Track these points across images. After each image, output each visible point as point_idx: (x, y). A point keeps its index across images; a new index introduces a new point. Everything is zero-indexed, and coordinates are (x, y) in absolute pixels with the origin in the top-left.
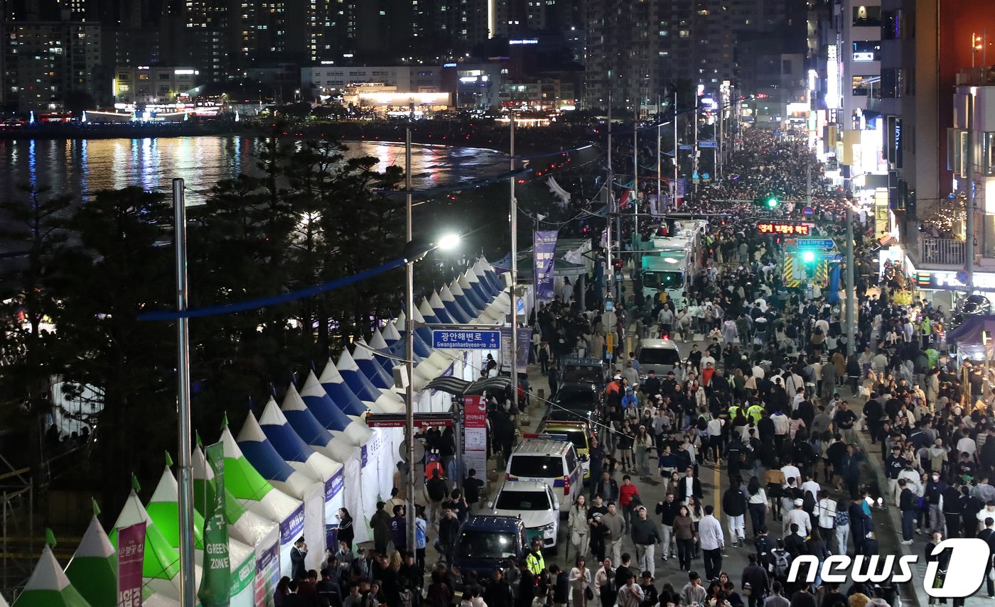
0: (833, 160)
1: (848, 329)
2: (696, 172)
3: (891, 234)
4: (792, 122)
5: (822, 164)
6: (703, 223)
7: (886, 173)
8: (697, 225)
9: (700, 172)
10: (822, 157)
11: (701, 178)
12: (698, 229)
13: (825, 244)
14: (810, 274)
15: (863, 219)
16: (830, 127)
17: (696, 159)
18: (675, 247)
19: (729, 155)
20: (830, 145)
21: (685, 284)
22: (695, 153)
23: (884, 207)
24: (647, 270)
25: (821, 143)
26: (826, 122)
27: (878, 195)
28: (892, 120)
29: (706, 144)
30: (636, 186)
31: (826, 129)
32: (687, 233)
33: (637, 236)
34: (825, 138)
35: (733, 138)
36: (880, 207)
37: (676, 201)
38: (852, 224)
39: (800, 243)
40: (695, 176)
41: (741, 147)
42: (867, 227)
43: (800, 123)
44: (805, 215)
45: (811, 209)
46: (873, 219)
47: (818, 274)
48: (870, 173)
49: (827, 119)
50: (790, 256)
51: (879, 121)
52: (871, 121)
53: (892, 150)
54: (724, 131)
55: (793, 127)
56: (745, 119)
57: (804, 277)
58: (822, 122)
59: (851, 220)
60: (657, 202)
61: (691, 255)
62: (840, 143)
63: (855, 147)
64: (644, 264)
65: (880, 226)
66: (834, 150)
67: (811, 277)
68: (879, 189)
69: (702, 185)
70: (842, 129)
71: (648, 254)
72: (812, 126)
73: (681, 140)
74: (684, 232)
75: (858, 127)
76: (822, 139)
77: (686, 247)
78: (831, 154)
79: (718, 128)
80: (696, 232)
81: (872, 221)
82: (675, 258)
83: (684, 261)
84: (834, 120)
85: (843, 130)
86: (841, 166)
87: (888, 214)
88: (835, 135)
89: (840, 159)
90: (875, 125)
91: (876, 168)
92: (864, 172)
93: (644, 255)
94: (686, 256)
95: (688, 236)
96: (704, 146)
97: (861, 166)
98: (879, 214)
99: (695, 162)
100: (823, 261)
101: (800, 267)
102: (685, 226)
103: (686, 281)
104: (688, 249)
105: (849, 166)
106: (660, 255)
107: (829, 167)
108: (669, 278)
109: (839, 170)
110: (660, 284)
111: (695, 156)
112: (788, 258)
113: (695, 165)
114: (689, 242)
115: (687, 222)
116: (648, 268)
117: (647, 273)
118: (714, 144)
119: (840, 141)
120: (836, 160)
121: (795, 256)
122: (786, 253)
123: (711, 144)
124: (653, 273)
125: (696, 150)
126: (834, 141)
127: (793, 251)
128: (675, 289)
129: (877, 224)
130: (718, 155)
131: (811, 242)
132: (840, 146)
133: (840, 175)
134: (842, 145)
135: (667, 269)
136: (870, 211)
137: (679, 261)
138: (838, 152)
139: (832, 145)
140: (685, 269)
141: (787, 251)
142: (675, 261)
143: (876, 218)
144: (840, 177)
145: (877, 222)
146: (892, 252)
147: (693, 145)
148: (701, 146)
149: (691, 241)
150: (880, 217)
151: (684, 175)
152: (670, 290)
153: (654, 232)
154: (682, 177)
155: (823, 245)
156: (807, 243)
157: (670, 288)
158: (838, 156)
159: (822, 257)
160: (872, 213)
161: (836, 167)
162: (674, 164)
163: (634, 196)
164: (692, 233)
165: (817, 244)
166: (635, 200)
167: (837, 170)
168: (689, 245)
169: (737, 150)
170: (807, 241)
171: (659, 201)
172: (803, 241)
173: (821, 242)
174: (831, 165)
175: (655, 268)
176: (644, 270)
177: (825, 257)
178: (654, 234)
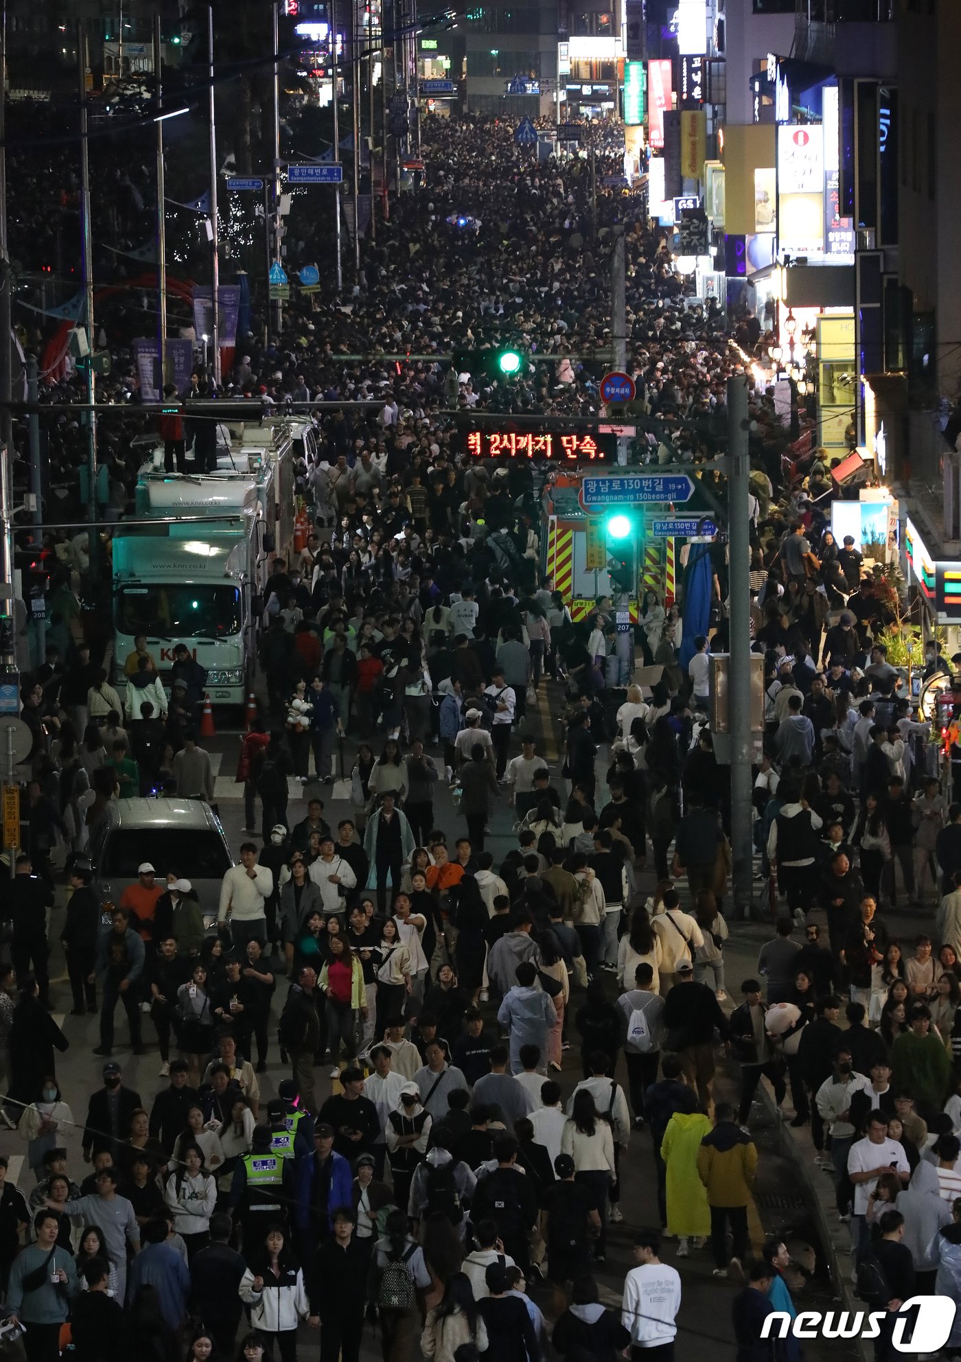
0: (694, 218)
1: (733, 750)
2: (278, 263)
3: (864, 452)
4: (574, 96)
5: (663, 231)
6: (299, 429)
7: (849, 260)
8: (281, 433)
9: (293, 264)
10: (661, 209)
11: (294, 281)
12: (287, 445)
13: (666, 491)
14: (623, 578)
15: (782, 405)
16: (686, 115)
17: (279, 223)
18: (217, 506)
19: (380, 206)
20: (686, 170)
21: (246, 622)
22: (275, 202)
23: (843, 366)
24: (126, 579)
25: (657, 166)
26: (674, 96)
27: (827, 331)
28: (868, 92)
29: (315, 172)
30: (91, 316)
31: (671, 119)
32: (252, 458)
33: (97, 472)
34: (669, 152)
35: (393, 150)
36: (832, 367)
37: (218, 355)
38: (745, 424)
39: (592, 487)
40: (277, 275)
41: (418, 178)
42: (795, 430)
43: (596, 98)
44: (608, 399)
45: (625, 380)
46: (811, 402)
47: (648, 579)
48: (802, 260)
49: (676, 86)
50: (566, 526)
51: (831, 95)
52: (807, 95)
53: (867, 188)
54: (365, 130)
55: (576, 114)
56: (429, 89)
57: (606, 587)
58: (662, 95)
59: (743, 413)
60: (157, 363)
61: (262, 530)
62: (717, 164)
63: (763, 178)
64: (119, 562)
65: (832, 428)
66: (698, 186)
67: (626, 588)
68: (830, 311)
69: (298, 305)
70: (720, 120)
71: (129, 530)
72: (633, 112)
73: (232, 158)
74: (241, 459)
75: (768, 113)
76: (660, 152)
77: (247, 503)
78: (688, 201)
79: (346, 118)
80: (278, 456)
81: (808, 408)
82: (212, 541)
83: (242, 549)
84: (697, 93)
85: (724, 124)
86: (718, 235)
87: (858, 392)
88: (700, 138)
89: (717, 217)
90: (818, 106)
91: (821, 243)
92: (787, 258)
93: (117, 533)
94: (246, 534)
95: (253, 470)
96: (303, 180)
97: (777, 237)
98: (831, 388)
99: (274, 232)
100: (664, 539)
101: (592, 562)
102: (245, 439)
103: (248, 613)
104: (257, 511)
105: (742, 238)
106: (166, 533)
107: (685, 241)
108: (195, 605)
109: (713, 251)
110: (168, 625)
111: (276, 210)
112: (559, 531)
113: (275, 242)
114: (259, 490)
115: (253, 427)
116: (132, 575)
117: (127, 591)
118: (331, 172)
119: (715, 159)
120: (704, 219)
121: (578, 526)
122: (553, 517)
123: (325, 172)
124: (145, 591)
125: (278, 190)
126: (699, 159)
127: (574, 512)
128: (215, 637)
129: (823, 419)
130: (348, 209)
131: (622, 484)
132: (715, 176)
133: (717, 266)
134: (721, 171)
135: (189, 577)
136: (804, 379)
137: (227, 551)
138: (711, 193)
139: (693, 171)
140: (246, 576)
141: (555, 511)
142: (214, 551)
143: (822, 403)
144: (716, 274)
145: (825, 414)
146: (866, 509)
147: (270, 176)
148: (295, 180)
149: (264, 485)
150: (833, 398)
151: (243, 272)
152: (200, 643)
153: (152, 460)
154: (237, 280)
155: (660, 493)
156: (610, 487)
157: (200, 635)
158: (711, 207)
159: (658, 526)
160: (811, 388)
161: (703, 241)
162: (210, 237)
163: (85, 347)
164: (268, 460)
165: (641, 490)
166: (87, 357)
167: (706, 252)
168: (258, 498)
169: (406, 189)
170: (611, 481)
171: (163, 360)
172: (597, 481)
173: (653, 483)
174: (690, 234)
175: (151, 573)
176: (119, 581)
177: (665, 528)
178: (151, 466)
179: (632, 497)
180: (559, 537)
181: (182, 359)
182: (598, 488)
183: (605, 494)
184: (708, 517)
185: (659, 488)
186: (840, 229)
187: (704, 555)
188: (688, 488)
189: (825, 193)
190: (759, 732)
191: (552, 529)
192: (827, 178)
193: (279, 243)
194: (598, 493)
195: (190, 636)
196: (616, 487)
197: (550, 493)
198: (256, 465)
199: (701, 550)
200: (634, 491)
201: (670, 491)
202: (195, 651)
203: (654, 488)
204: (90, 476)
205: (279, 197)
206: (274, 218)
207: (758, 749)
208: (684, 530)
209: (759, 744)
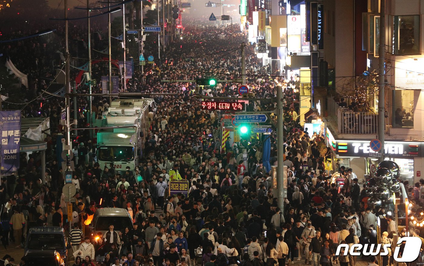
0: (262, 42)
1: (278, 194)
2: (142, 55)
7: (309, 54)
8: (145, 103)
9: (146, 55)
11: (146, 60)
12: (146, 107)
13: (259, 119)
17: (142, 43)
18: (127, 124)
19: (170, 38)
20: (260, 29)
21: (136, 157)
23: (307, 84)
24: (101, 145)
25: (251, 27)
26: (256, 7)
27: (302, 74)
28: (314, 6)
29: (153, 28)
30: (91, 69)
33: (92, 114)
35: (174, 23)
36: (303, 85)
37: (125, 81)
39: (238, 118)
40: (142, 58)
44: (241, 93)
45: (245, 88)
46: (298, 94)
48: (295, 54)
49: (257, 4)
51: (303, 7)
52: (296, 7)
53: (314, 33)
54: (166, 17)
58: (253, 7)
59: (281, 97)
60: (108, 83)
61: (140, 130)
62: (269, 27)
63: (282, 32)
64: (99, 140)
65: (304, 101)
68: (302, 69)
71: (102, 130)
72: (243, 12)
73: (129, 25)
74: (133, 110)
75: (284, 12)
77: (136, 123)
78: (261, 37)
79: (161, 13)
80: (144, 110)
82: (126, 134)
83: (135, 136)
84: (263, 6)
85: (271, 15)
86: (269, 48)
87: (311, 92)
88: (264, 20)
89: (269, 42)
90: (299, 10)
91: (300, 49)
92: (291, 53)
93: (98, 132)
94: (136, 132)
95: (137, 114)
96: (149, 31)
97: (287, 48)
98: (304, 91)
99: (141, 46)
100: (256, 133)
101: (235, 140)
102: (134, 104)
103: (136, 154)
104: (138, 125)
105: (276, 48)
106: (113, 131)
107: (259, 49)
108: (121, 152)
109: (268, 52)
110: (113, 158)
111: (141, 39)
112: (226, 131)
113: (141, 49)
114: (139, 119)
115: (137, 101)
116: (103, 143)
117: (101, 148)
118: (157, 29)
119: (268, 25)
120: (265, 43)
121: (231, 130)
122: (224, 127)
123: (156, 29)
124: (107, 148)
125: (142, 34)
126: (263, 26)
127: (230, 126)
128: (127, 162)
129: (301, 99)
130: (162, 39)
131: (246, 117)
132: (268, 31)
133: (269, 56)
134: (270, 29)
135: (119, 144)
136: (295, 88)
137: (130, 137)
138: (267, 35)
139: (262, 29)
140: (136, 144)
141: (224, 125)
142: (126, 137)
143: (301, 95)
144: (269, 58)
145: (302, 98)
146: (314, 125)
147: (140, 30)
148: (147, 31)
149: (140, 118)
150: (304, 93)
151: (132, 57)
152: (122, 163)
153: (108, 111)
154: (130, 59)
155: (257, 119)
156: (243, 118)
157: (122, 161)
158: (267, 39)
159: (255, 130)
160: (297, 91)
161: (265, 49)
162: (123, 47)
163: (89, 78)
164: (141, 111)
165: (252, 119)
166: (89, 81)
167: (265, 52)
168: (139, 121)
169: (177, 34)
170: (243, 116)
171: (110, 82)
172: (239, 116)
173: (255, 117)
174: (261, 47)
175: (108, 143)
176: (99, 145)
177: (257, 130)
178: (107, 112)
179: (249, 121)
180: (226, 133)
181: (116, 82)
182: (239, 118)
183: (241, 120)
184: (269, 127)
185: (257, 118)
186: (305, 45)
187: (268, 138)
188: (265, 118)
189: (301, 35)
190: (285, 188)
191: (224, 131)
192: (301, 31)
193: (142, 49)
194: (239, 119)
195: (119, 161)
196: (245, 118)
197: (223, 120)
198: (138, 112)
199: (267, 137)
200: (250, 119)
201: (260, 119)
202: (121, 165)
203: (255, 118)
204: (90, 115)
205: (142, 36)
206: (141, 42)
207: (285, 193)
208: (263, 131)
209: (286, 192)
